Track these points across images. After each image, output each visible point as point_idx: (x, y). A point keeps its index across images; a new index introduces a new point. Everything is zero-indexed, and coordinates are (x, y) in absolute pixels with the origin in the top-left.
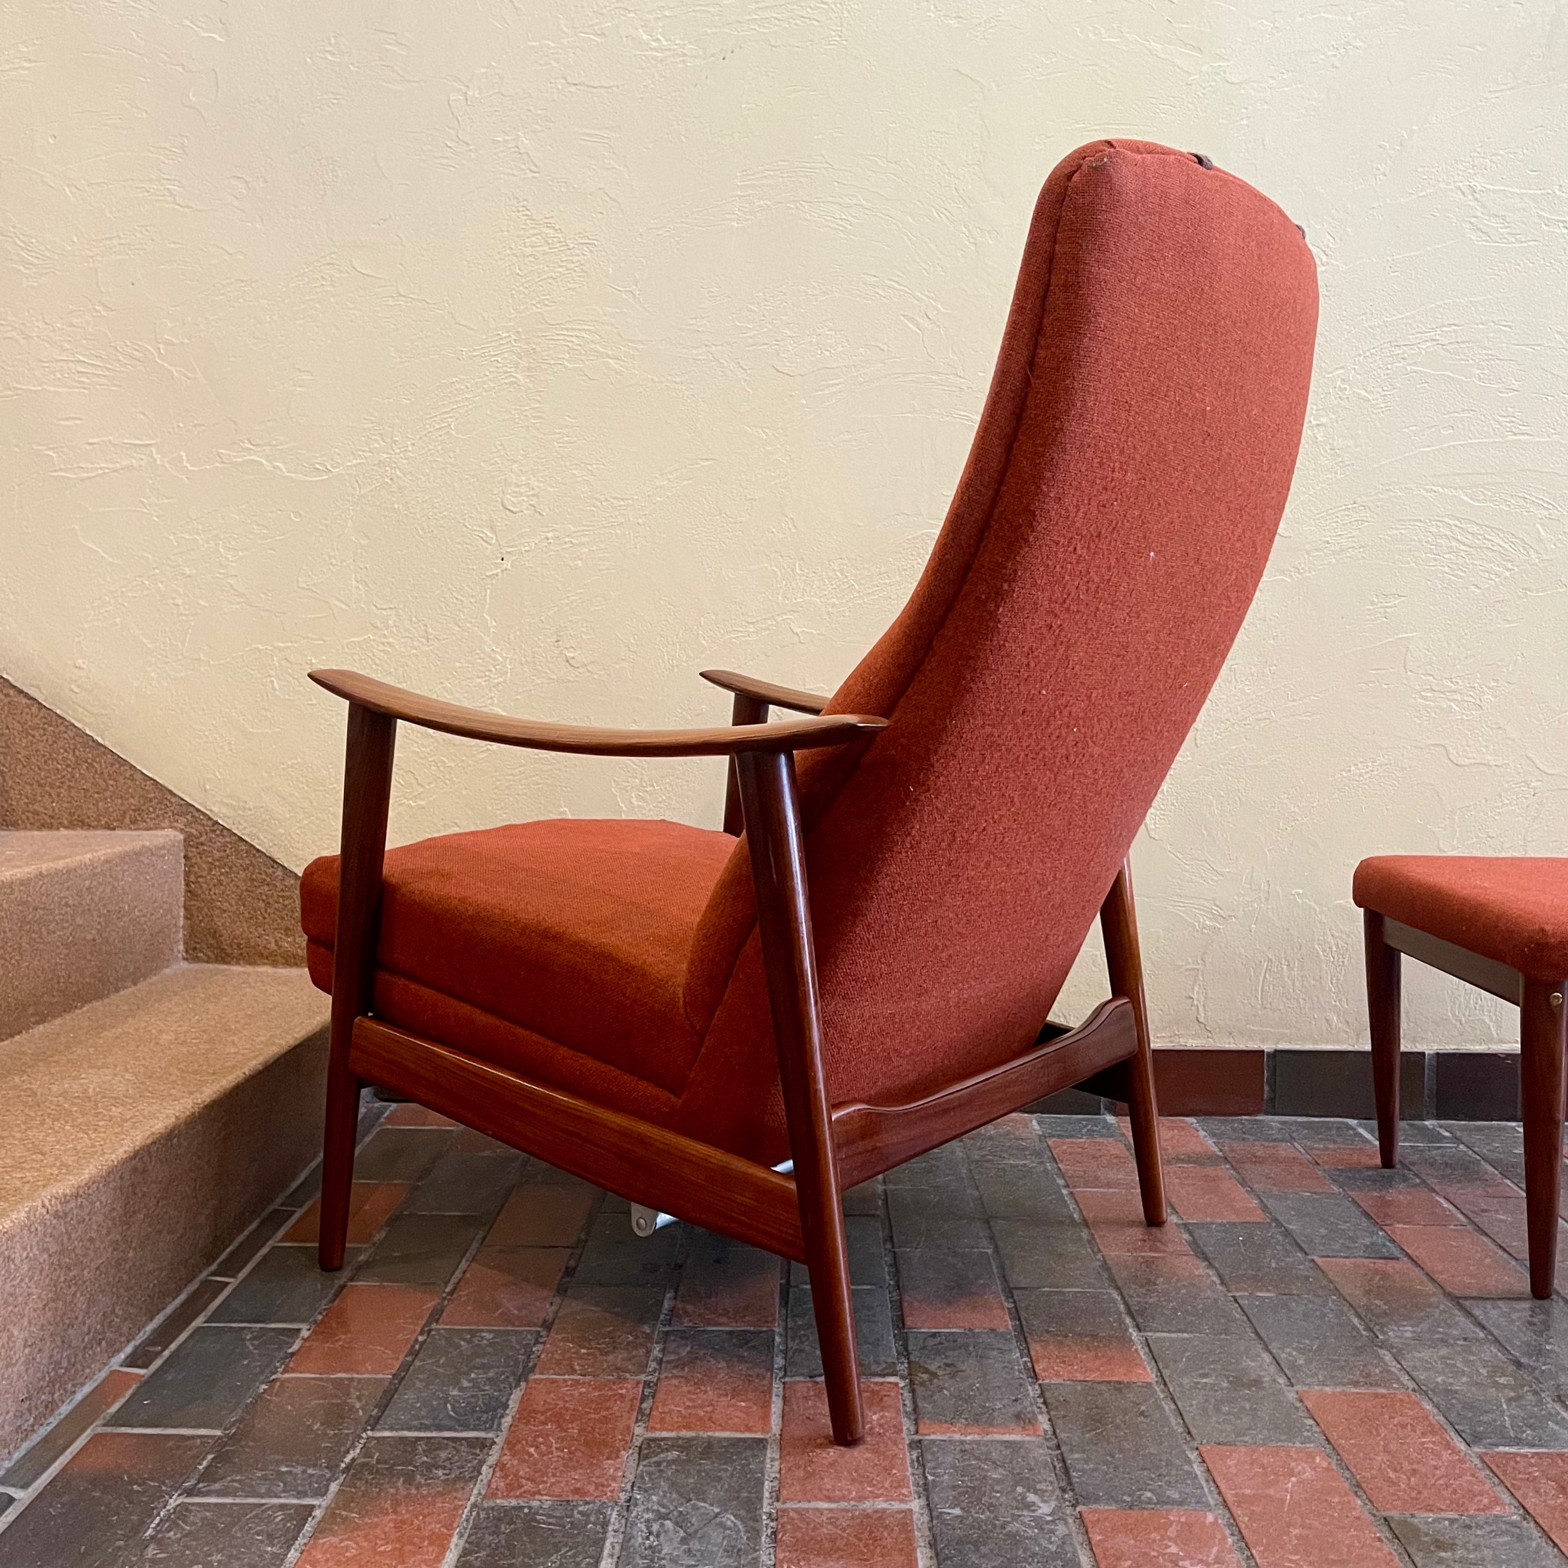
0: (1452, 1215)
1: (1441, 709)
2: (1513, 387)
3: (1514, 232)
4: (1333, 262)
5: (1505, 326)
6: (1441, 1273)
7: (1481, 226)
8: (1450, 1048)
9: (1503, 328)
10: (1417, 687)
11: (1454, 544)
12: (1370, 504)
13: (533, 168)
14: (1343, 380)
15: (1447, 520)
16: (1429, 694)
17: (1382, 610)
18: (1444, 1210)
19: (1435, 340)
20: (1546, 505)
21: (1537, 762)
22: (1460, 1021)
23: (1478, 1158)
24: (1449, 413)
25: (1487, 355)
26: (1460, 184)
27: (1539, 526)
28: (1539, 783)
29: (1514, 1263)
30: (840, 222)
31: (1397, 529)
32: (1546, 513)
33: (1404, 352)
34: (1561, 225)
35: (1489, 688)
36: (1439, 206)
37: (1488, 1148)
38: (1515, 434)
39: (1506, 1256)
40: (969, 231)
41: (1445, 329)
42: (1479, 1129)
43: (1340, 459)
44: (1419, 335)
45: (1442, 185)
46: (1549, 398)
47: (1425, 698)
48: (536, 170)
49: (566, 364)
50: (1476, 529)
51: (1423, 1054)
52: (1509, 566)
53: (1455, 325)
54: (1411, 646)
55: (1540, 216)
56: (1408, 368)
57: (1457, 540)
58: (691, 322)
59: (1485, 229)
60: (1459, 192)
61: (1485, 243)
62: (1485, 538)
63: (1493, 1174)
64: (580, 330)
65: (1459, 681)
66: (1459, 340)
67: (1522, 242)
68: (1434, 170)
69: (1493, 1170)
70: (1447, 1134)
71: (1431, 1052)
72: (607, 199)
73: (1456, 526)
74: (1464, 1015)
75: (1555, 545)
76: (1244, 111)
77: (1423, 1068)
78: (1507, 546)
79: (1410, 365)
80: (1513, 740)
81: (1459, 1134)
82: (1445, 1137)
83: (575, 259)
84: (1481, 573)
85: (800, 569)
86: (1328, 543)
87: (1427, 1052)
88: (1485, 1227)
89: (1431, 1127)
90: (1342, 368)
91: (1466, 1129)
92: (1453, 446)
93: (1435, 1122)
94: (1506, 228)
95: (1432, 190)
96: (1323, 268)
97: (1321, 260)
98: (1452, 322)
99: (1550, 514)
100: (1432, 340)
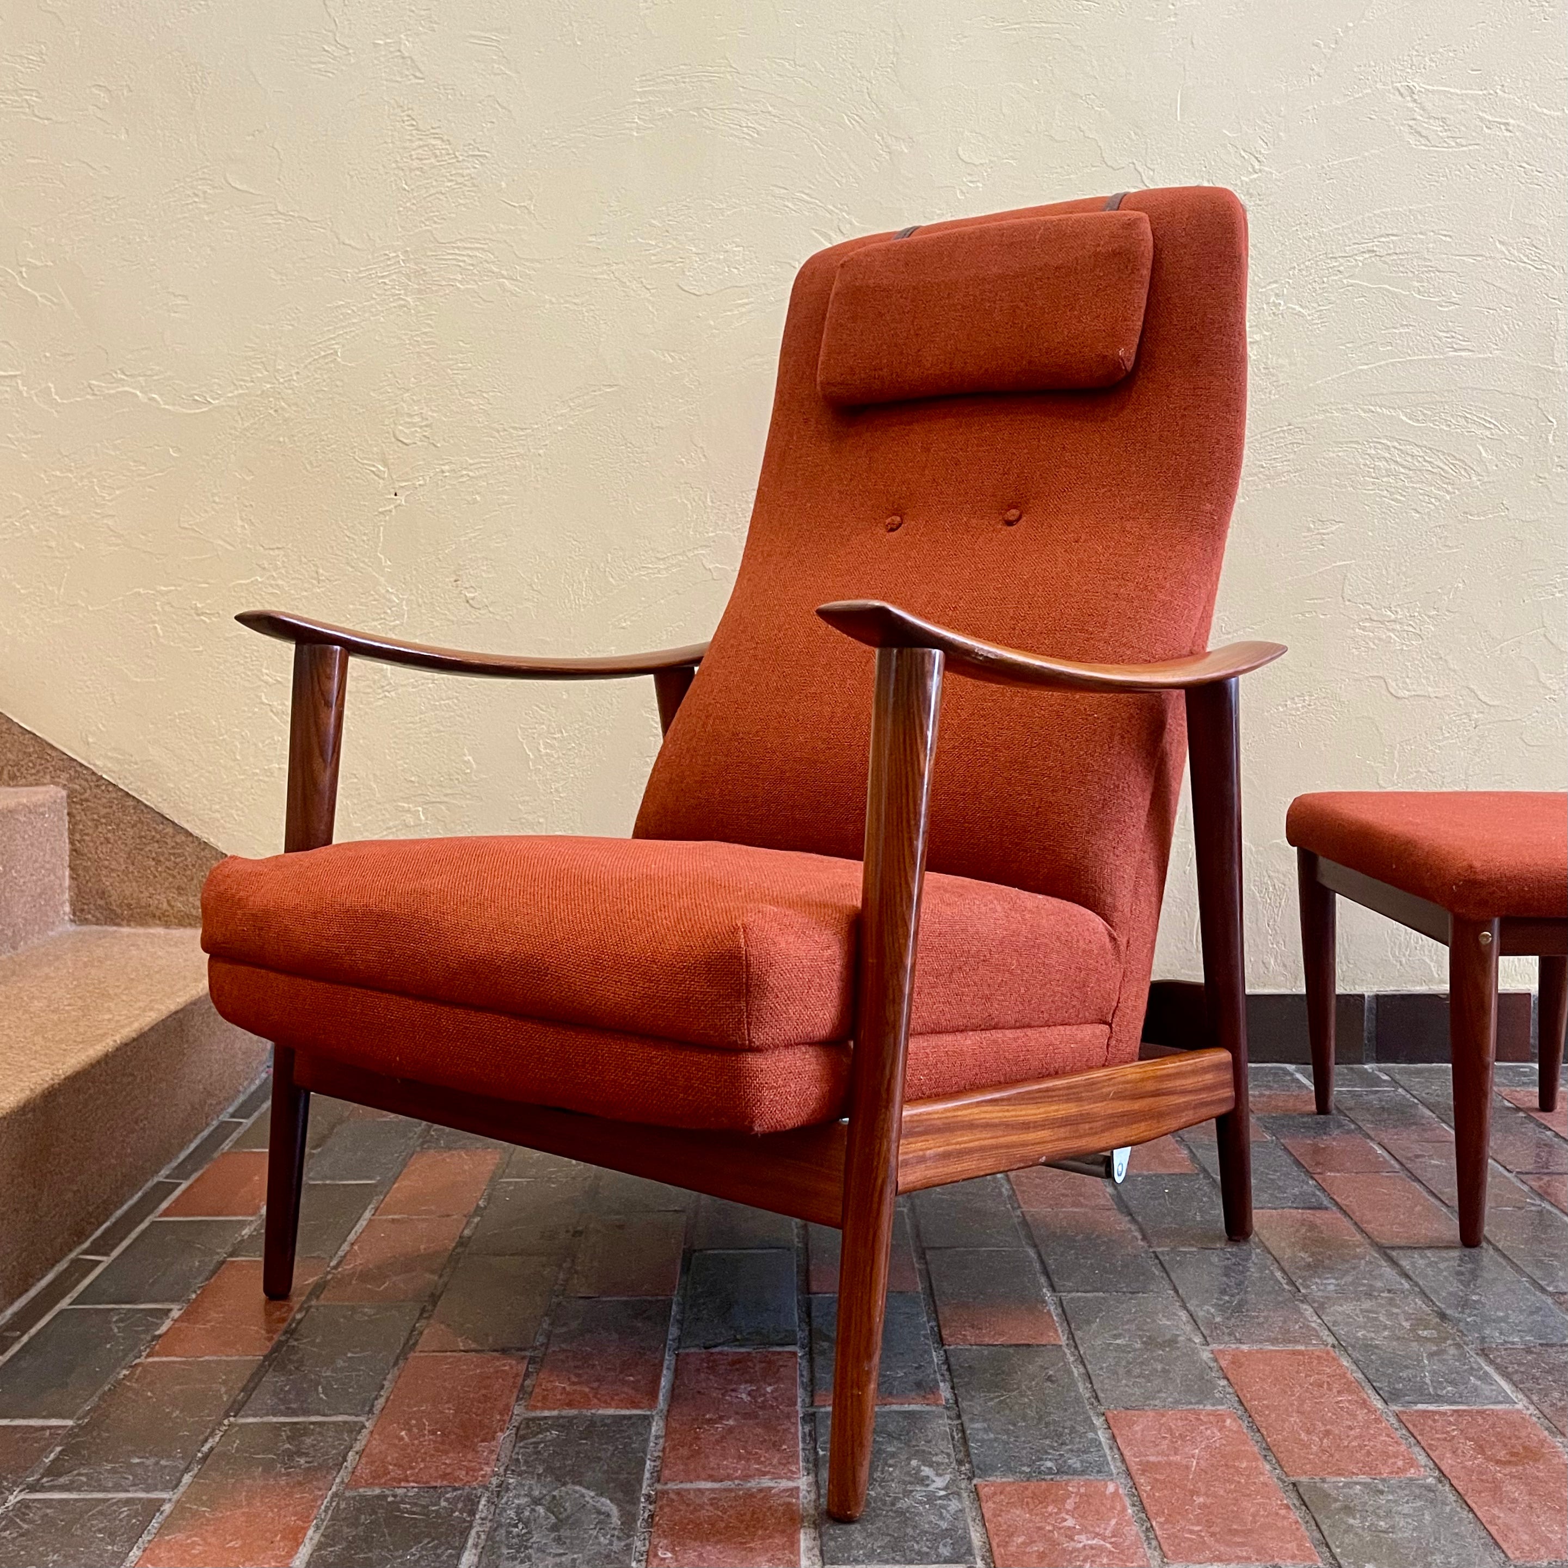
0: (1386, 1161)
1: (1380, 639)
2: (1453, 300)
3: (1454, 135)
4: (1266, 169)
5: (1445, 236)
6: (1369, 1222)
7: (1419, 129)
8: (1390, 989)
9: (1444, 238)
10: (1356, 617)
11: (1393, 466)
12: (1305, 425)
14: (1277, 295)
15: (1385, 441)
16: (1367, 624)
17: (1319, 536)
18: (1378, 1156)
19: (1373, 251)
20: (1488, 425)
21: (1479, 693)
22: (1401, 962)
23: (1416, 1101)
24: (1387, 328)
25: (1427, 266)
26: (1398, 85)
27: (1480, 447)
28: (1481, 715)
29: (1444, 1209)
30: (745, 130)
31: (1334, 452)
32: (1488, 433)
33: (1341, 265)
34: (1503, 127)
35: (1429, 617)
36: (1377, 109)
37: (1427, 1091)
38: (1456, 350)
39: (1437, 1203)
40: (883, 139)
41: (1383, 239)
42: (1419, 1072)
43: (1274, 379)
44: (1356, 246)
45: (1379, 86)
46: (1491, 312)
47: (1364, 629)
48: (421, 76)
49: (459, 285)
50: (1416, 451)
51: (1362, 996)
52: (1450, 488)
53: (1393, 235)
54: (1349, 575)
55: (1481, 119)
56: (1345, 281)
57: (1396, 462)
58: (591, 239)
59: (1424, 133)
60: (1397, 93)
61: (1423, 148)
62: (1425, 461)
63: (1429, 1117)
64: (472, 249)
65: (1399, 610)
66: (1398, 251)
67: (1463, 146)
68: (1371, 70)
69: (1431, 1114)
70: (1386, 1078)
71: (1371, 994)
72: (497, 107)
73: (1395, 447)
74: (1404, 955)
75: (1497, 466)
76: (1171, 7)
77: (1363, 1011)
78: (1446, 468)
79: (1346, 277)
80: (1454, 671)
81: (1398, 1077)
82: (1385, 1081)
83: (465, 172)
84: (1421, 497)
85: (712, 502)
86: (1263, 467)
87: (1366, 995)
88: (1418, 1173)
89: (1370, 1071)
90: (1276, 282)
91: (1405, 1072)
92: (1393, 364)
93: (1374, 1065)
94: (1446, 131)
95: (1369, 91)
96: (1255, 176)
97: (1253, 167)
98: (1390, 232)
99: (1492, 434)
100: (1369, 251)
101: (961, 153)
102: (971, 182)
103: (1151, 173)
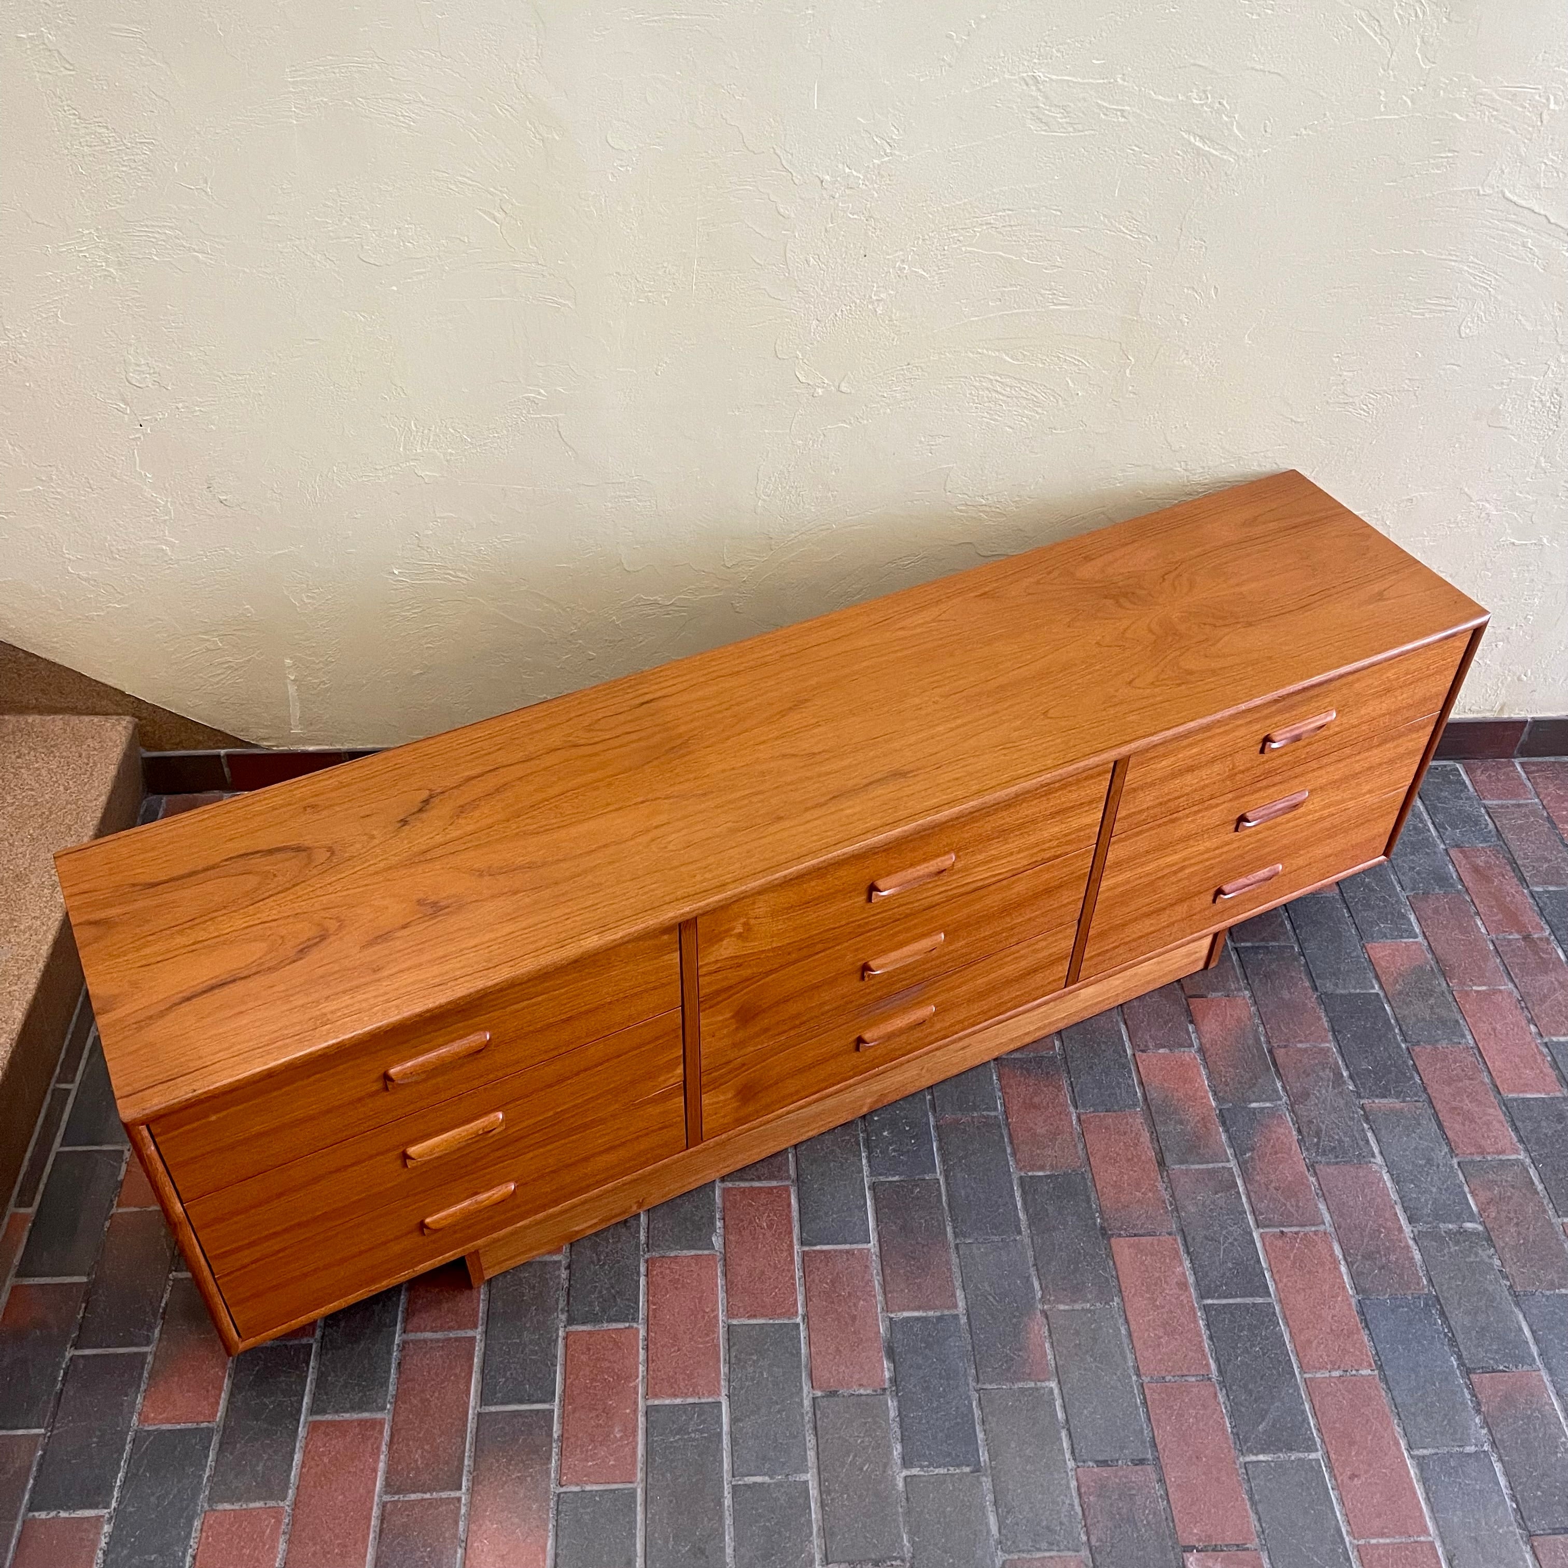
2: (1057, 264)
3: (1072, 121)
4: (897, 153)
5: (1056, 208)
7: (1041, 116)
9: (1054, 214)
11: (993, 396)
12: (922, 365)
13: (67, 66)
14: (903, 261)
15: (987, 376)
17: (928, 448)
19: (991, 224)
20: (1076, 362)
24: (998, 288)
25: (1037, 236)
26: (1025, 75)
27: (1067, 379)
30: (402, 119)
31: (945, 385)
32: (1076, 366)
34: (1119, 113)
36: (1002, 97)
38: (1055, 305)
40: (535, 128)
41: (1000, 213)
45: (1007, 75)
46: (1090, 273)
48: (71, 68)
49: (156, 258)
50: (1014, 383)
52: (1040, 410)
53: (1009, 210)
54: (951, 472)
55: (1100, 106)
56: (963, 249)
57: (997, 391)
58: (269, 217)
59: (1045, 119)
60: (1023, 83)
61: (1043, 133)
64: (159, 227)
66: (1012, 223)
67: (1079, 131)
68: (1000, 60)
72: (154, 97)
73: (997, 381)
78: (1039, 395)
79: (964, 246)
83: (137, 158)
84: (1015, 415)
86: (884, 397)
90: (902, 250)
92: (1000, 317)
94: (1065, 117)
95: (997, 81)
96: (886, 159)
97: (885, 151)
98: (1007, 207)
99: (1079, 369)
100: (987, 224)
101: (610, 140)
102: (621, 166)
103: (790, 157)
